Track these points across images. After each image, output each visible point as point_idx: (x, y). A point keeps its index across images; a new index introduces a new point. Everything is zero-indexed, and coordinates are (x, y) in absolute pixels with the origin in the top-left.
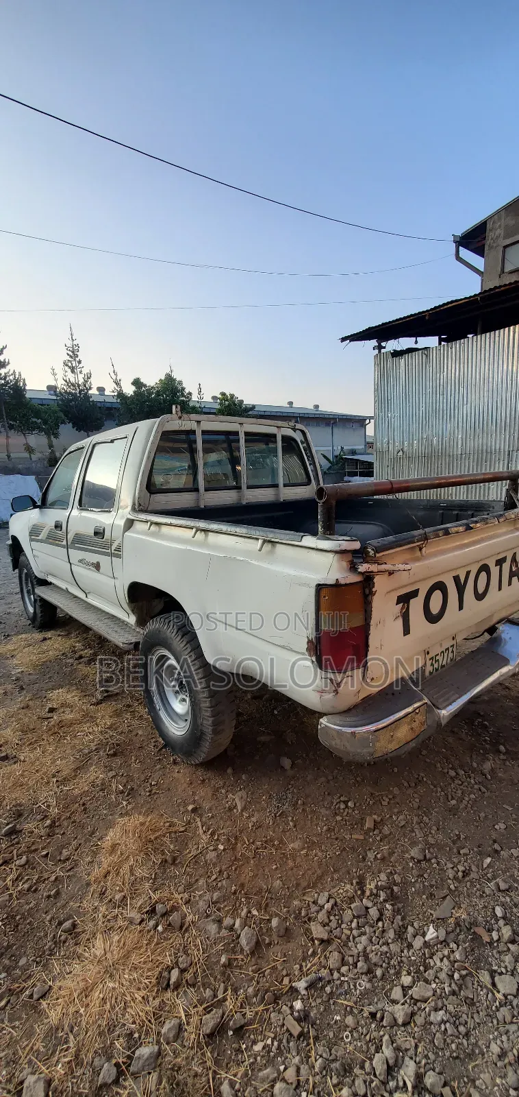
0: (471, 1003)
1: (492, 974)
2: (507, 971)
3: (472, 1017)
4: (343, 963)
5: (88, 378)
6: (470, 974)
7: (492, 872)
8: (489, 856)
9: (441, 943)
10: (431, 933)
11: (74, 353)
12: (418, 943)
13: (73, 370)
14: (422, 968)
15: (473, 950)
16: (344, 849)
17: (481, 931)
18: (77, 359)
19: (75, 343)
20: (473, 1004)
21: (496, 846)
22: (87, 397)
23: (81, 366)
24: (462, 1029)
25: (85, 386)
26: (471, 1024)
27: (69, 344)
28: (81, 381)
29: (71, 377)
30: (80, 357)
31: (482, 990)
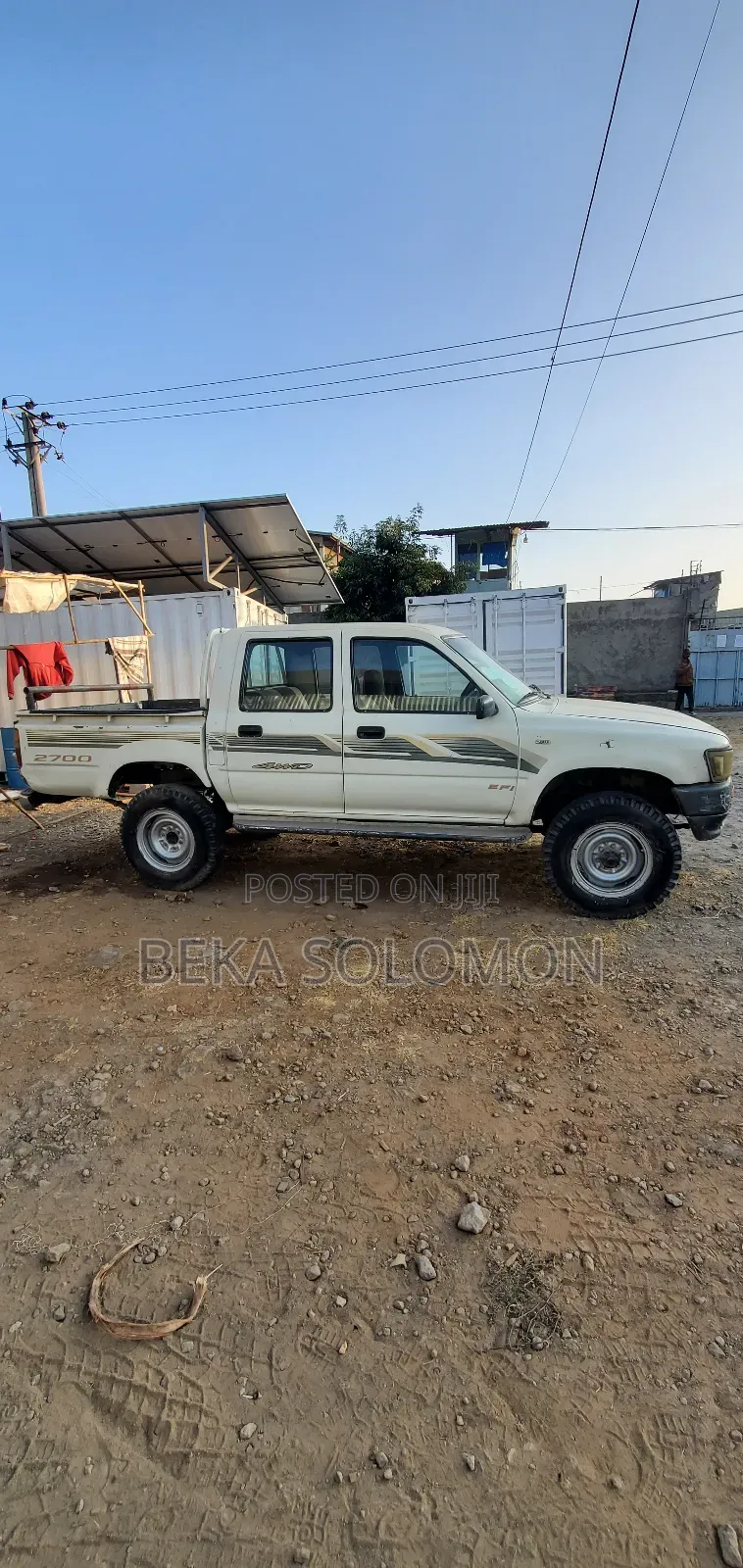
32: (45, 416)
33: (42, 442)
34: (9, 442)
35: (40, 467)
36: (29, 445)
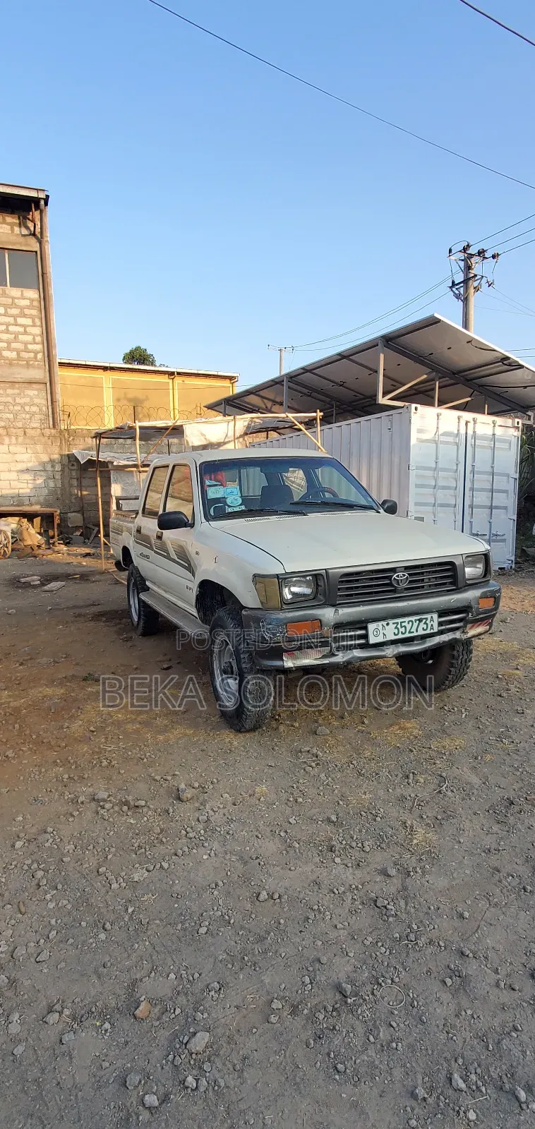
32: (481, 253)
33: (476, 276)
34: (453, 282)
35: (474, 299)
36: (466, 281)
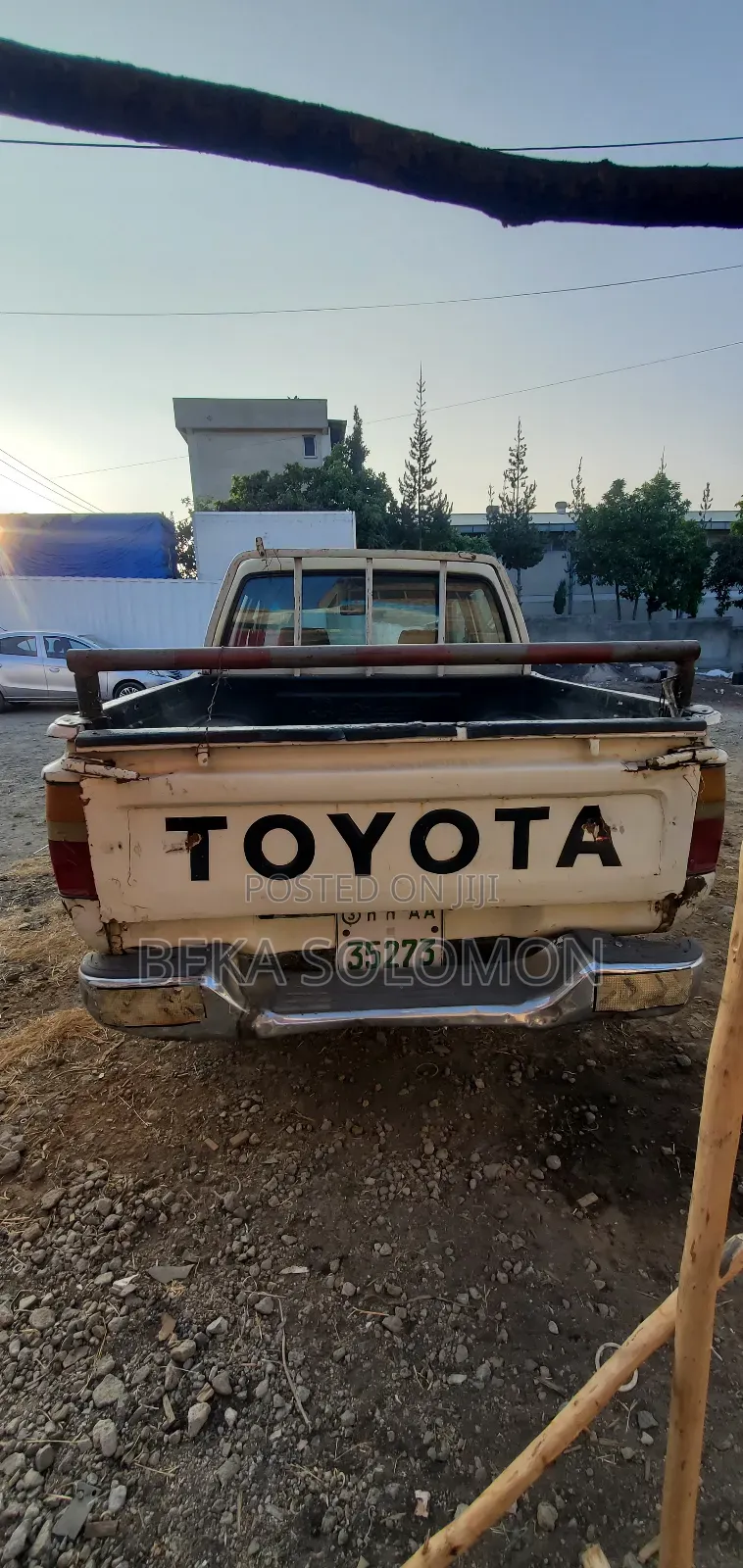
0: (58, 1369)
1: (116, 1370)
2: (129, 1382)
3: (40, 1381)
4: (34, 1240)
5: (532, 491)
6: (95, 1347)
7: (281, 1284)
8: (310, 1267)
9: (119, 1297)
10: (124, 1284)
11: (517, 458)
12: (104, 1278)
13: (513, 481)
14: (73, 1302)
15: (133, 1331)
16: (182, 1147)
17: (168, 1324)
18: (521, 466)
19: (522, 443)
20: (58, 1372)
21: (334, 1265)
22: (526, 518)
23: (524, 475)
24: (18, 1381)
25: (526, 502)
26: (30, 1386)
27: (514, 445)
28: (522, 496)
29: (510, 493)
30: (526, 464)
31: (83, 1371)
